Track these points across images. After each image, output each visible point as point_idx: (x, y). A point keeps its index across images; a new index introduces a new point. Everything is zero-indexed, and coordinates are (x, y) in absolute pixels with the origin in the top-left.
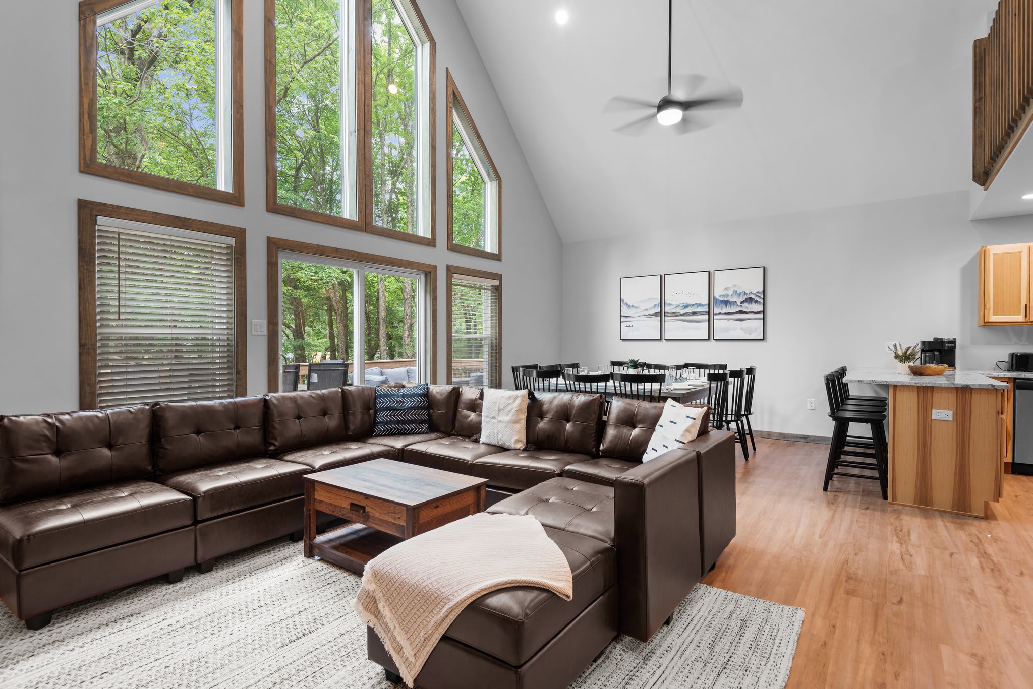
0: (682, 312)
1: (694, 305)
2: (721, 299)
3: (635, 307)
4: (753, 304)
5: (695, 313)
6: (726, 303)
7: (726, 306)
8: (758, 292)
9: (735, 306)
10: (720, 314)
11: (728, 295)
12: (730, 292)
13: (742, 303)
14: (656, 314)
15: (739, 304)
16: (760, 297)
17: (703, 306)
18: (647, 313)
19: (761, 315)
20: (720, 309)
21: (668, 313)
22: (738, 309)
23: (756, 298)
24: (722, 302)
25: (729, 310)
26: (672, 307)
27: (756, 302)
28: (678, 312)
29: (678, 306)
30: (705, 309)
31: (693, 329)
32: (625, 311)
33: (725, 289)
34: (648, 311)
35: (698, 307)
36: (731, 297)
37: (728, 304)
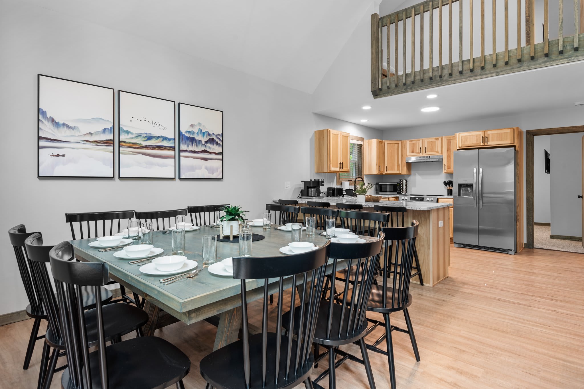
0: (145, 144)
1: (158, 137)
2: (187, 135)
3: (69, 127)
4: (215, 145)
5: (160, 147)
6: (192, 140)
7: (192, 144)
8: (218, 135)
9: (200, 145)
10: (186, 151)
11: (193, 133)
12: (196, 130)
13: (206, 142)
14: (107, 143)
15: (203, 143)
16: (220, 140)
17: (169, 140)
18: (92, 139)
19: (220, 157)
20: (185, 146)
21: (125, 142)
22: (203, 149)
23: (217, 140)
24: (189, 139)
25: (194, 148)
26: (130, 136)
27: (217, 143)
28: (139, 142)
29: (139, 136)
30: (171, 144)
31: (159, 166)
32: (47, 130)
33: (190, 126)
34: (93, 136)
35: (163, 140)
36: (196, 134)
37: (194, 142)
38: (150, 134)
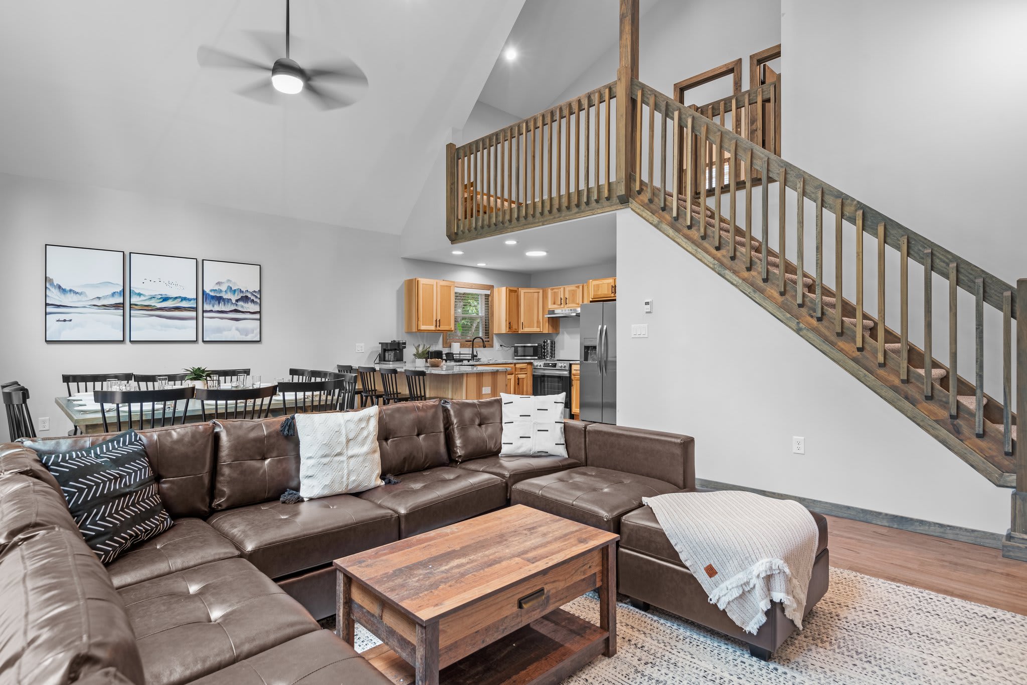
0: (159, 305)
1: (176, 298)
2: (212, 294)
3: (77, 293)
4: (250, 303)
5: (177, 309)
6: (219, 299)
7: (219, 303)
8: (255, 291)
9: (230, 304)
10: (211, 311)
11: (221, 291)
12: (224, 288)
13: (237, 301)
14: (116, 306)
15: (234, 301)
16: (256, 297)
17: (190, 300)
18: (99, 303)
19: (257, 316)
20: (211, 306)
21: (136, 305)
22: (233, 308)
23: (253, 298)
24: (213, 297)
25: (222, 307)
26: (142, 298)
27: (253, 301)
28: (153, 305)
29: (153, 298)
30: (192, 304)
31: (176, 328)
32: (55, 297)
33: (217, 284)
34: (101, 300)
35: (182, 300)
36: (224, 293)
37: (221, 301)
38: (166, 295)
